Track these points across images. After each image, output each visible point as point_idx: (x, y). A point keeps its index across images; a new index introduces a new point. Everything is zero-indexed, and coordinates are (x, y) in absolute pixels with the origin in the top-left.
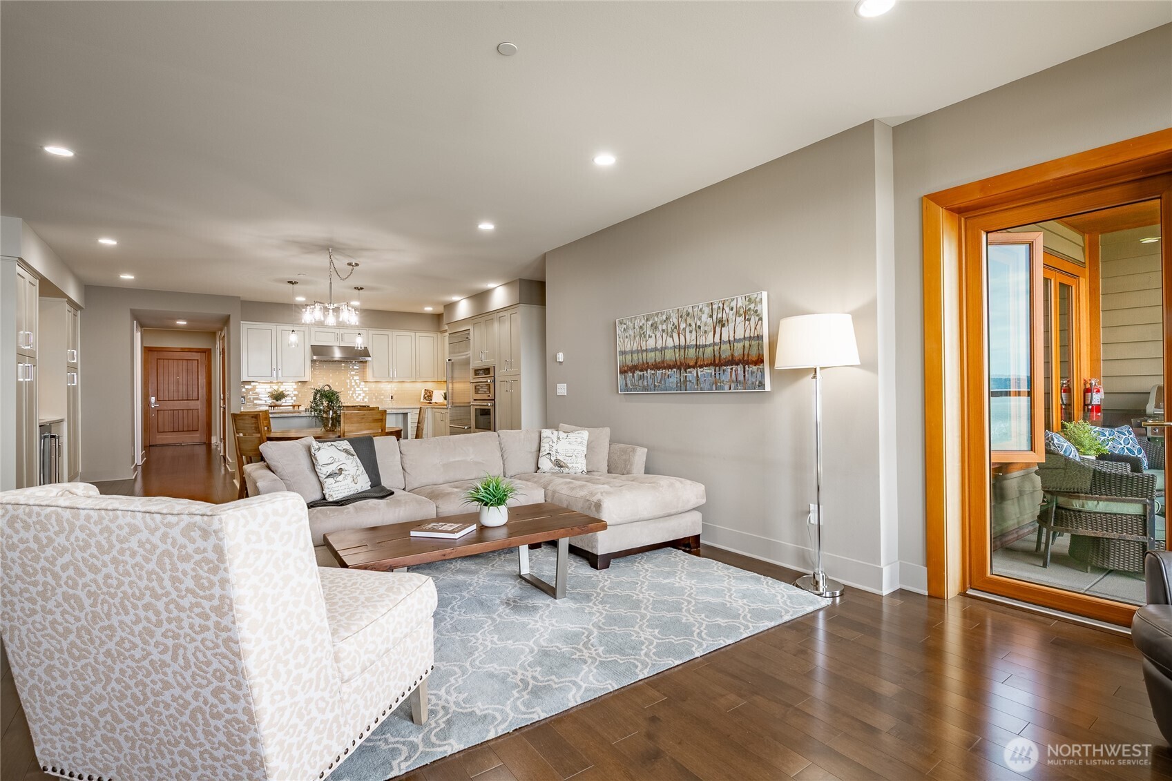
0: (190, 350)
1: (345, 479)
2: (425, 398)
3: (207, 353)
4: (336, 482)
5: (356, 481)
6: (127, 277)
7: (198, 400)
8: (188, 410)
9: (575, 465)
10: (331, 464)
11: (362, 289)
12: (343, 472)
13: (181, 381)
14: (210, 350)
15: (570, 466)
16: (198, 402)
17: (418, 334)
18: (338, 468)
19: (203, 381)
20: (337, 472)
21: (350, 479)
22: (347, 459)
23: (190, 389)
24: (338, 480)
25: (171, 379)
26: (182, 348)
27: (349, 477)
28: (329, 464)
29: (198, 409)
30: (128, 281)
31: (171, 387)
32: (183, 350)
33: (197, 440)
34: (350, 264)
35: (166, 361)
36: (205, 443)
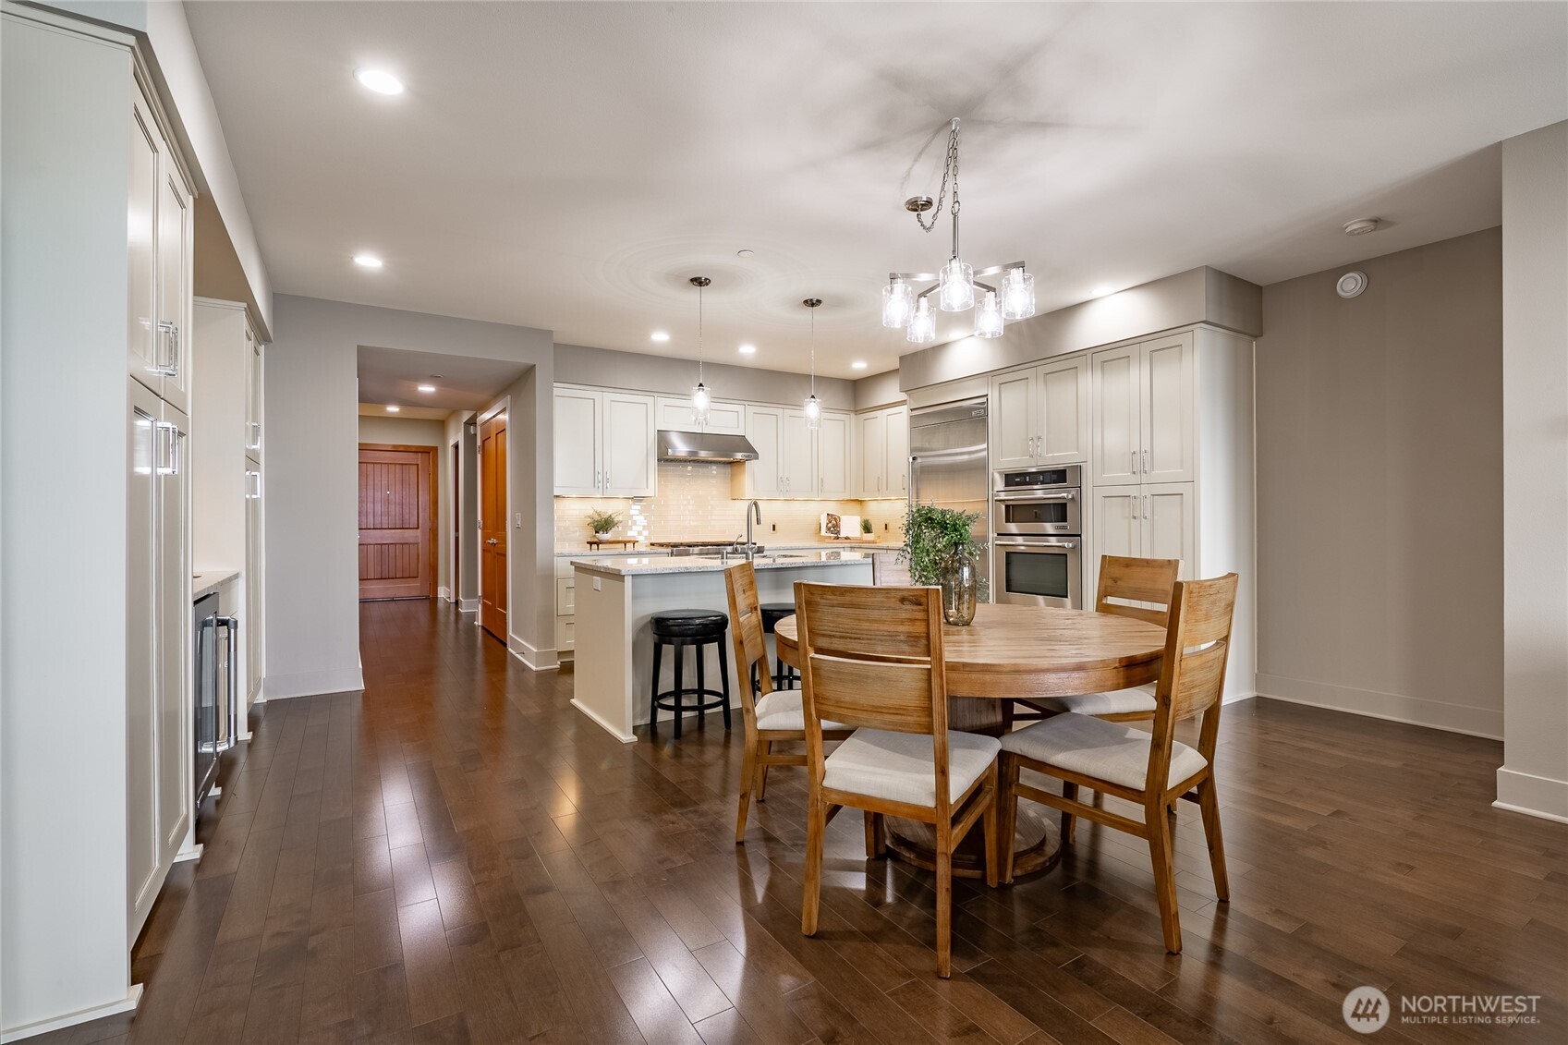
0: (407, 449)
2: (829, 529)
3: (430, 453)
7: (418, 528)
8: (403, 544)
13: (392, 497)
14: (435, 449)
16: (419, 531)
19: (424, 498)
23: (406, 511)
25: (378, 495)
26: (394, 446)
29: (417, 544)
31: (378, 507)
32: (396, 449)
33: (415, 593)
35: (370, 466)
36: (428, 598)
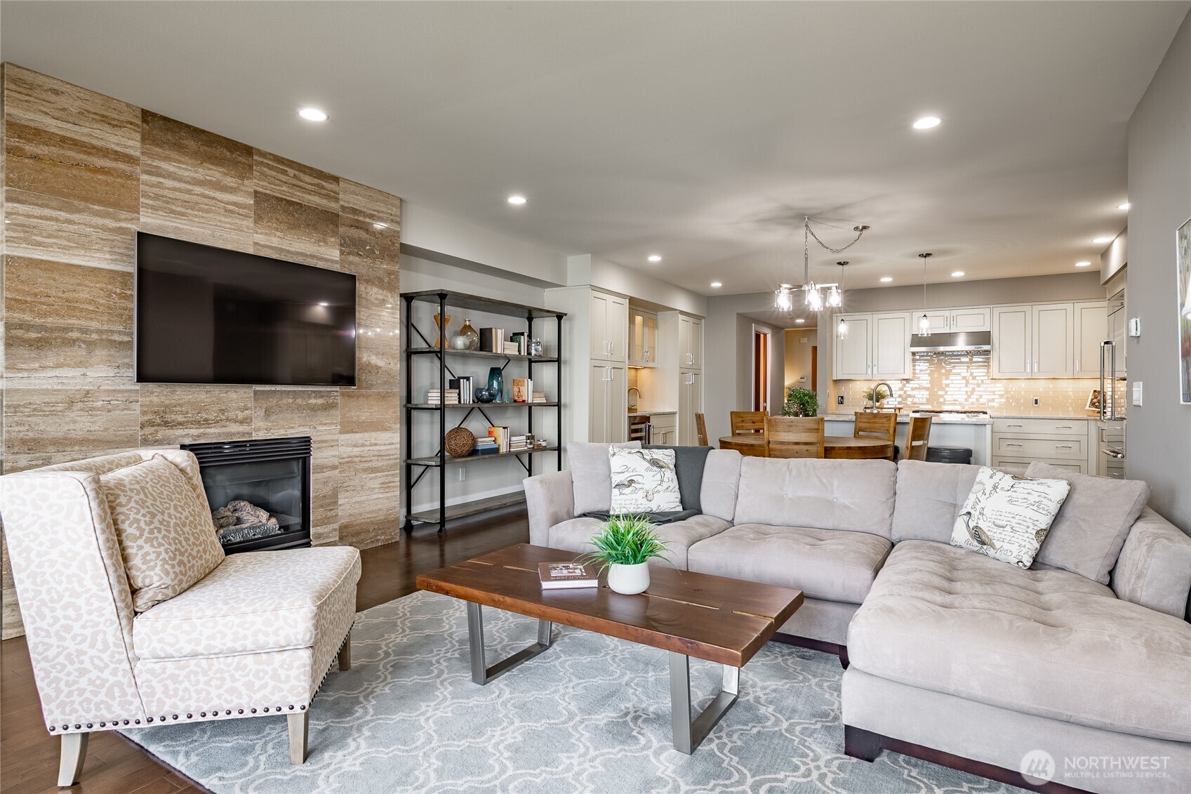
1: (634, 492)
4: (621, 494)
5: (649, 498)
6: (716, 285)
9: (1006, 546)
10: (622, 473)
11: (928, 255)
12: (633, 485)
15: (998, 544)
17: (1078, 306)
18: (629, 479)
20: (626, 483)
21: (641, 494)
22: (647, 470)
24: (624, 492)
27: (641, 491)
28: (619, 473)
30: (720, 288)
34: (856, 228)
